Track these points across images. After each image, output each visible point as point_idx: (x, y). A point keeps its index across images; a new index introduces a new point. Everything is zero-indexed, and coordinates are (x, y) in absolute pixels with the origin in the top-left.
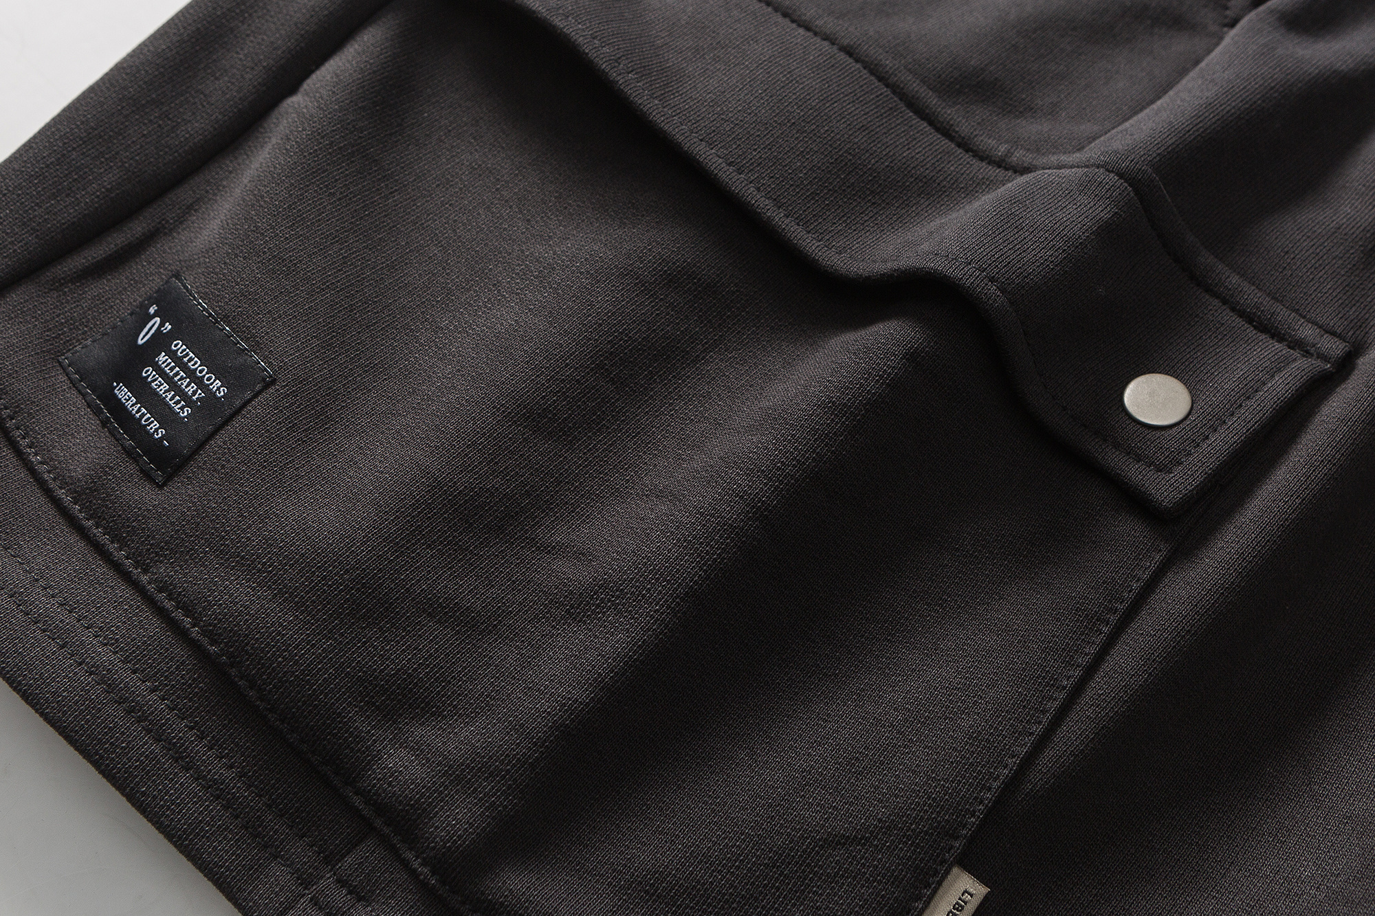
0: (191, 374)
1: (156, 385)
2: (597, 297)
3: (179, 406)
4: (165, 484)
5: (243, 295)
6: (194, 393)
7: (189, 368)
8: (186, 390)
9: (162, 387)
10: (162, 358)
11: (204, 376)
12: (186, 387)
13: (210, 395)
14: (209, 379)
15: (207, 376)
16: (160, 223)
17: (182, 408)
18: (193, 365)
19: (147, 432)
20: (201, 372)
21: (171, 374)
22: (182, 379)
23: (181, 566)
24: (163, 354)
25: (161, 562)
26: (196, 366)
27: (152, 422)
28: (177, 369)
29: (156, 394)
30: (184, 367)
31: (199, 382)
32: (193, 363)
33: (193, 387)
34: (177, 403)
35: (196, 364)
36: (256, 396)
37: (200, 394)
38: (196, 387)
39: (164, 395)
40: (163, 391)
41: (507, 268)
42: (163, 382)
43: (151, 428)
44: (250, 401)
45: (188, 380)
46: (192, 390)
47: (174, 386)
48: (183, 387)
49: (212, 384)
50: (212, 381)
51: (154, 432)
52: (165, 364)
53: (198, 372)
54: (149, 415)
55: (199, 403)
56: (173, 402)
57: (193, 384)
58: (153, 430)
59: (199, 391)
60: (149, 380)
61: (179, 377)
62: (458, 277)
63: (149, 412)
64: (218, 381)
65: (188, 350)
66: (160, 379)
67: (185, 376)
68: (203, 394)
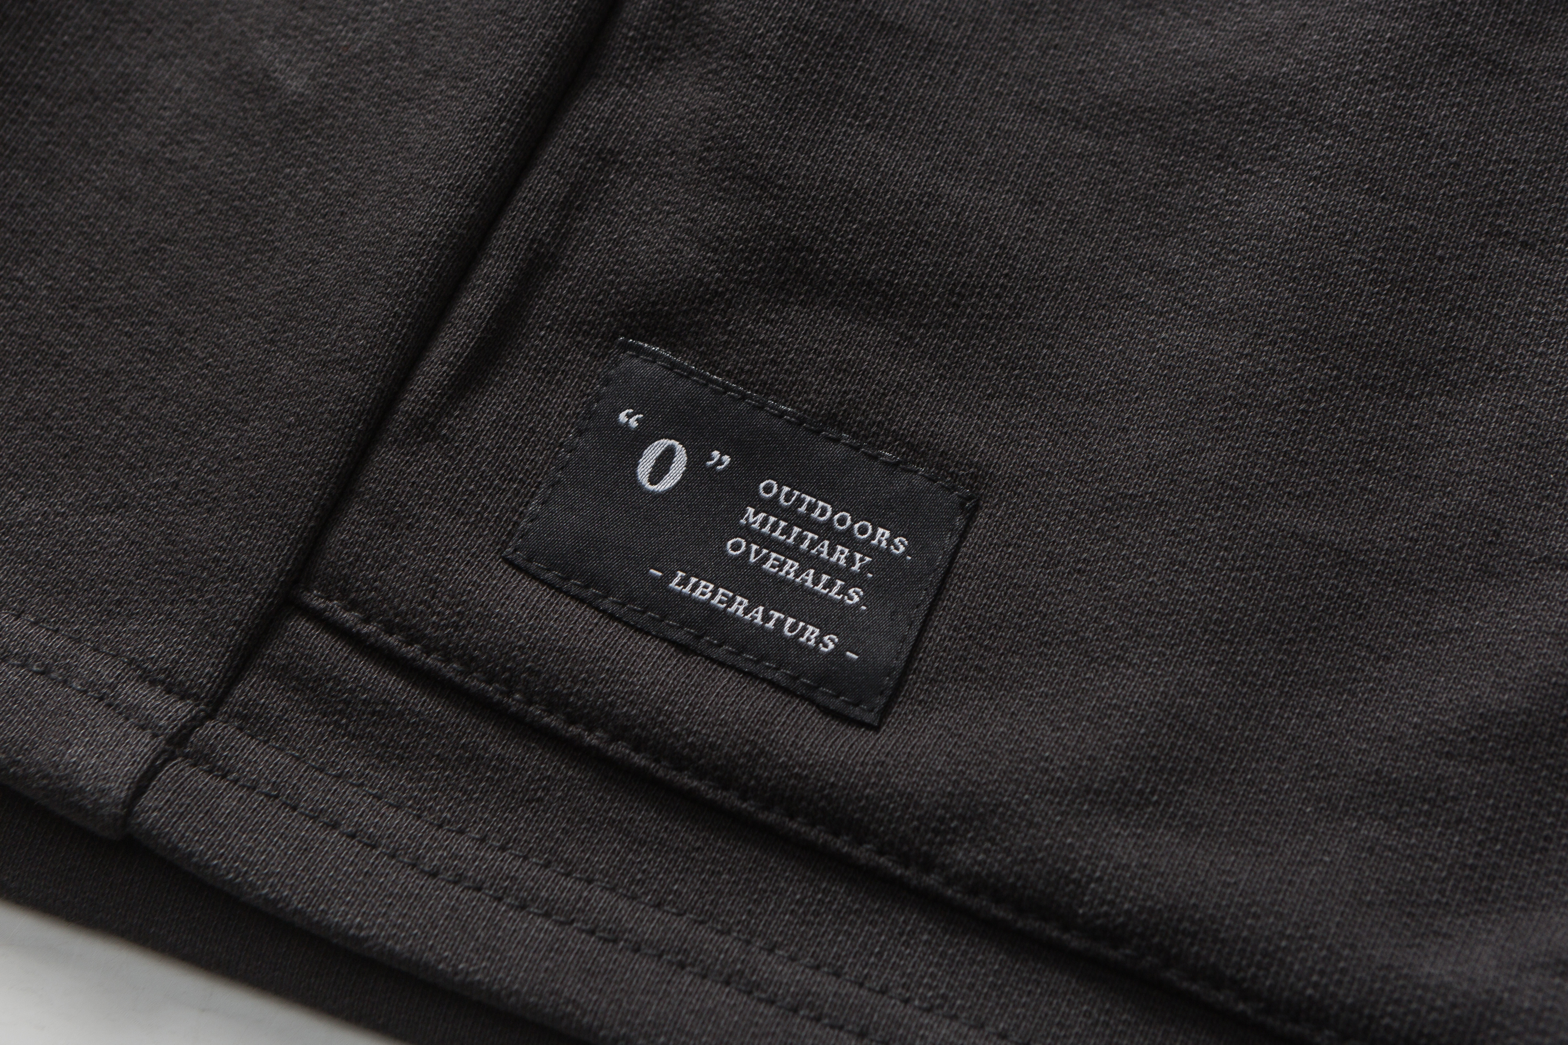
0: (825, 530)
1: (773, 566)
2: (1426, 116)
3: (836, 589)
4: (881, 723)
5: (839, 370)
6: (850, 560)
7: (815, 522)
8: (834, 559)
9: (786, 568)
10: (752, 517)
11: (852, 526)
12: (831, 554)
13: (881, 556)
14: (863, 530)
15: (857, 526)
16: (529, 248)
17: (843, 591)
18: (821, 515)
19: (803, 647)
20: (842, 521)
21: (791, 540)
22: (813, 544)
23: (992, 840)
24: (751, 510)
25: (951, 843)
26: (828, 514)
27: (804, 629)
28: (796, 530)
29: (784, 581)
30: (807, 523)
31: (846, 538)
32: (818, 512)
33: (842, 553)
34: (829, 585)
35: (823, 511)
36: (963, 537)
37: (861, 560)
38: (847, 550)
39: (798, 580)
40: (792, 575)
41: (1223, 118)
42: (783, 558)
43: (808, 639)
44: (957, 548)
45: (827, 543)
46: (843, 556)
47: (807, 561)
48: (824, 555)
49: (873, 537)
50: (870, 531)
51: (817, 643)
52: (768, 527)
53: (836, 524)
54: (790, 621)
55: (870, 575)
56: (821, 585)
57: (839, 548)
58: (813, 641)
59: (858, 556)
60: (752, 559)
61: (807, 543)
62: (1146, 171)
63: (789, 614)
64: (881, 531)
65: (797, 493)
66: (774, 555)
67: (816, 537)
68: (868, 559)
